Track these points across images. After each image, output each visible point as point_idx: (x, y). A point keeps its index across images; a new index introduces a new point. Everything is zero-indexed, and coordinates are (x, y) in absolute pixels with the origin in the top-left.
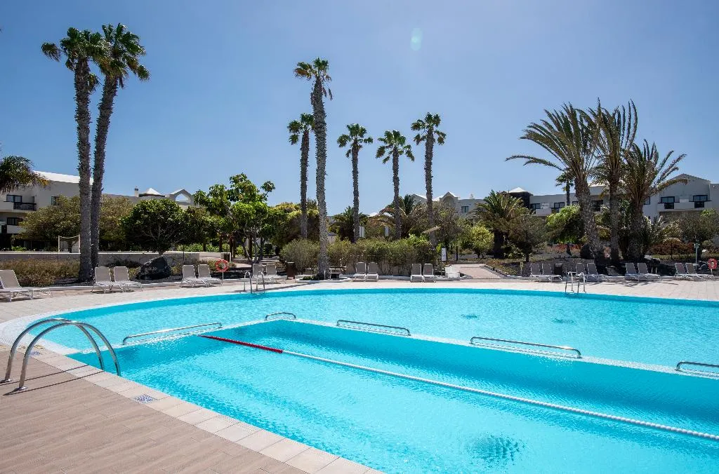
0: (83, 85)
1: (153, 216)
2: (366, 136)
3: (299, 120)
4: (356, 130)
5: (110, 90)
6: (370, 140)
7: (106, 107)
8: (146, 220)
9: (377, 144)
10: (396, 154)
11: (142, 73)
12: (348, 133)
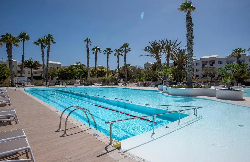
0: (43, 47)
1: (63, 72)
2: (111, 51)
3: (94, 48)
4: (109, 49)
5: (49, 48)
6: (112, 52)
7: (48, 51)
8: (61, 73)
9: (115, 52)
10: (119, 54)
11: (54, 42)
12: (106, 50)
